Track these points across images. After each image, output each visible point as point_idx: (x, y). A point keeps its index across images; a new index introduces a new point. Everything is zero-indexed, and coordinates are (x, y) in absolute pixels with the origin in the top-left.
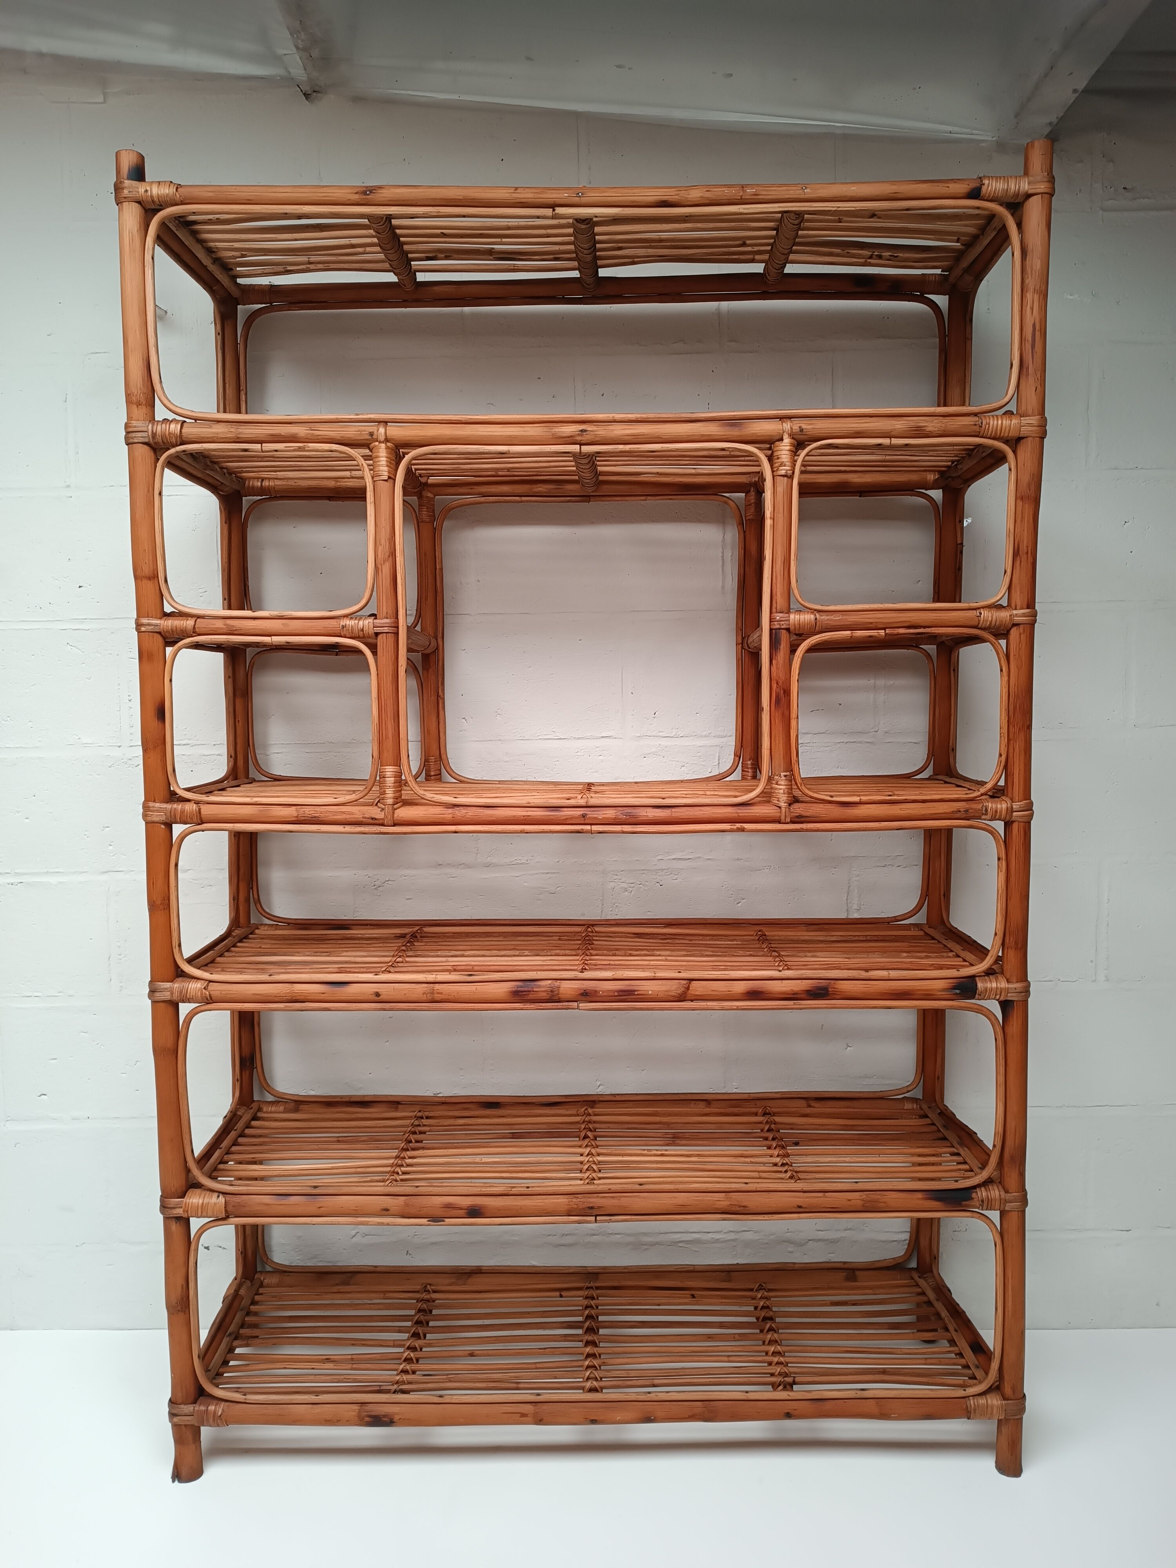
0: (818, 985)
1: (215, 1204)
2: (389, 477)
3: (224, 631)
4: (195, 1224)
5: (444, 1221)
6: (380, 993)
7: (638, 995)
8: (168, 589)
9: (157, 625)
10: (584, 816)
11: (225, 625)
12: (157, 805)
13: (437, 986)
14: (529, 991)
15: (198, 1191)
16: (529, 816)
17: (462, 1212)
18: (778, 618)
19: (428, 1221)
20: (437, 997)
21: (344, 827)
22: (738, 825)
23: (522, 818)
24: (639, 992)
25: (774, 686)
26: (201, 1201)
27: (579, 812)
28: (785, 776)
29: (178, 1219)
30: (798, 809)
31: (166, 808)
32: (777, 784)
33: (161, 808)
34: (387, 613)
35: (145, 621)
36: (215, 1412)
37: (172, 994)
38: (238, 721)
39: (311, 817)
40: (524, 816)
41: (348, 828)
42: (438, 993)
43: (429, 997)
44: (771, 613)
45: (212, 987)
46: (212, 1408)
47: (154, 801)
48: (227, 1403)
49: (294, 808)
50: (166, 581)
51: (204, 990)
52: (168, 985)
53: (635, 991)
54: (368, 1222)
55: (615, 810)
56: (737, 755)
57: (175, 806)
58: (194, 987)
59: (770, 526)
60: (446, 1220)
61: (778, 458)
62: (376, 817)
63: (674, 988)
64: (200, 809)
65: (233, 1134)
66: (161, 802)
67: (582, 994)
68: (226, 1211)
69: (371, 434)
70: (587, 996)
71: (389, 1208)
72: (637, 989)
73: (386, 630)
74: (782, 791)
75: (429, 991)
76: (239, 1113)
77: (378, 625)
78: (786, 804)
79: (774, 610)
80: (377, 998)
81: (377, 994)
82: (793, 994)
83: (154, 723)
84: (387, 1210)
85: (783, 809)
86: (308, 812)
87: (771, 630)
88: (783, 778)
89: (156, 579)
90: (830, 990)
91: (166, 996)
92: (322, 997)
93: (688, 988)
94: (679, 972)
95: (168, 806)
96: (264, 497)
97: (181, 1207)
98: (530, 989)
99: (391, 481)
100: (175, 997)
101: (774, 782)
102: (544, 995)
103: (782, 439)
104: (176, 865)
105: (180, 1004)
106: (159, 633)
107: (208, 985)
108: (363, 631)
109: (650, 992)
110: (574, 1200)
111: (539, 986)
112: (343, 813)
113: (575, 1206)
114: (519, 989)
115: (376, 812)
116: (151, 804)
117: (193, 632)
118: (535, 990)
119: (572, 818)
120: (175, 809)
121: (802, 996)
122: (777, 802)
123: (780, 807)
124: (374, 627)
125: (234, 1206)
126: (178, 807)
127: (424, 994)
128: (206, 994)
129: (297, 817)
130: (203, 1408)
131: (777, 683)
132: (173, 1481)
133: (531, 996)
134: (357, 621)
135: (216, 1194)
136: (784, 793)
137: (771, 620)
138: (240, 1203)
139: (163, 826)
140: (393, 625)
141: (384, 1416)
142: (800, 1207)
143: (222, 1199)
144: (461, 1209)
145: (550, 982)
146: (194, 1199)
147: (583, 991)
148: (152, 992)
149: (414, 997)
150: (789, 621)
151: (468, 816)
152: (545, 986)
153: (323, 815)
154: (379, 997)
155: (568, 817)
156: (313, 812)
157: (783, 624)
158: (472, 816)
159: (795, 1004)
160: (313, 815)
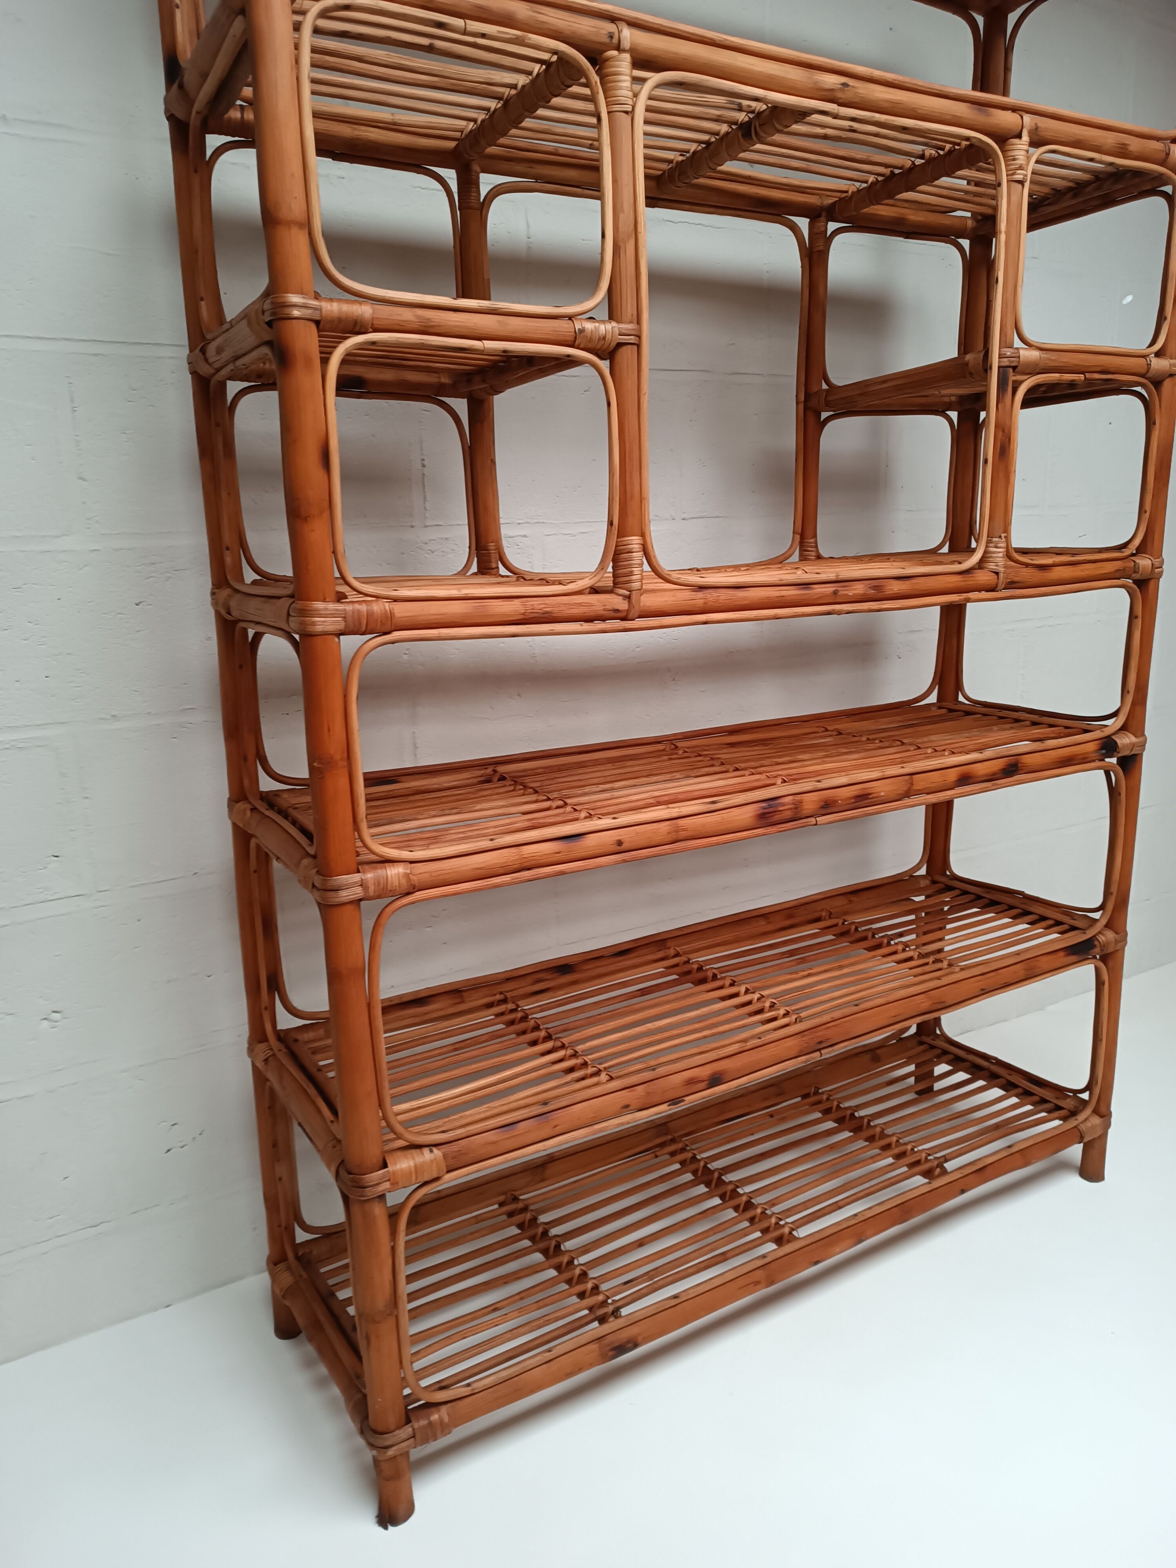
0: (1009, 763)
1: (432, 1161)
5: (684, 1101)
8: (327, 248)
9: (317, 310)
10: (835, 593)
13: (681, 822)
14: (775, 812)
15: (401, 1153)
16: (782, 596)
17: (702, 1085)
18: (1009, 353)
19: (669, 1105)
20: (682, 834)
21: (581, 625)
22: (965, 595)
23: (777, 599)
24: (872, 796)
25: (1000, 433)
27: (829, 589)
29: (381, 1197)
30: (1010, 574)
31: (345, 610)
32: (996, 547)
33: (337, 610)
35: (299, 299)
36: (441, 1420)
37: (366, 888)
39: (543, 614)
40: (778, 597)
43: (673, 836)
44: (1000, 348)
45: (417, 869)
46: (435, 1417)
47: (318, 601)
48: (449, 1405)
49: (517, 601)
51: (410, 876)
53: (870, 794)
54: (607, 1126)
55: (862, 584)
57: (357, 606)
58: (395, 873)
59: (1004, 242)
60: (686, 1098)
61: (1014, 160)
62: (620, 608)
63: (899, 786)
67: (822, 807)
68: (446, 1166)
69: (611, 36)
70: (827, 807)
71: (629, 1103)
72: (871, 792)
74: (1001, 555)
75: (673, 829)
79: (1003, 344)
80: (618, 848)
81: (620, 843)
82: (992, 775)
84: (628, 1106)
85: (1001, 575)
86: (537, 605)
87: (999, 367)
90: (1018, 765)
92: (558, 857)
93: (912, 784)
94: (902, 768)
95: (347, 607)
97: (389, 1180)
98: (775, 810)
101: (992, 545)
102: (788, 814)
103: (1019, 136)
106: (318, 323)
107: (411, 868)
109: (882, 794)
110: (804, 1039)
111: (783, 804)
112: (580, 605)
113: (806, 1045)
114: (766, 810)
115: (617, 603)
116: (321, 605)
117: (370, 326)
118: (780, 809)
119: (825, 596)
121: (999, 775)
122: (994, 567)
123: (997, 573)
125: (454, 1158)
126: (362, 606)
127: (669, 833)
128: (412, 880)
129: (523, 614)
130: (423, 1422)
131: (1003, 431)
132: (386, 1528)
133: (777, 817)
134: (593, 325)
135: (427, 1150)
137: (1001, 356)
138: (460, 1151)
139: (337, 639)
140: (634, 332)
141: (628, 1342)
142: (982, 990)
144: (703, 1081)
145: (792, 797)
146: (398, 1164)
147: (823, 803)
149: (657, 839)
150: (1019, 358)
151: (721, 601)
152: (788, 804)
153: (557, 609)
154: (621, 846)
155: (820, 595)
156: (544, 606)
157: (1013, 362)
158: (725, 600)
159: (994, 785)
160: (544, 610)
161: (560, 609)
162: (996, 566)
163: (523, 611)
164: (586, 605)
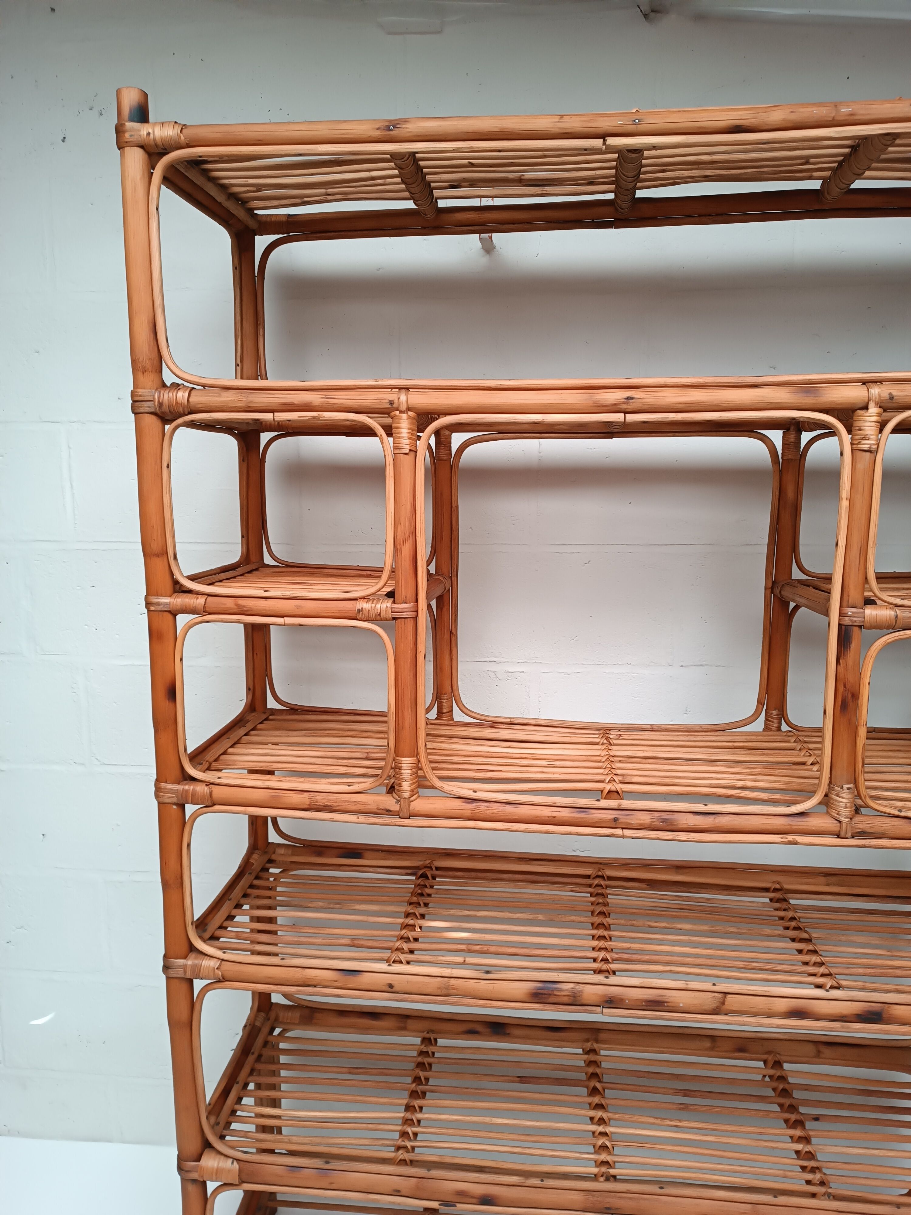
0: (871, 1009)
1: (228, 1169)
2: (410, 450)
3: (235, 611)
4: (211, 1186)
5: (456, 1207)
6: (393, 985)
7: (667, 1006)
8: (178, 565)
9: (167, 604)
10: (615, 820)
11: (237, 605)
12: (169, 786)
13: (453, 982)
14: (550, 995)
15: (213, 1154)
16: (554, 817)
17: (474, 1201)
18: (850, 613)
19: (440, 1205)
20: (453, 991)
21: (358, 818)
22: (790, 838)
23: (547, 818)
24: (669, 1004)
25: (841, 688)
26: (216, 1165)
27: (610, 816)
28: (848, 789)
29: (194, 1181)
30: (861, 823)
31: (177, 790)
32: (838, 796)
33: (172, 788)
34: (406, 597)
35: (154, 600)
37: (185, 972)
38: (257, 654)
39: (324, 806)
40: (549, 817)
41: (362, 818)
42: (454, 989)
43: (444, 992)
44: (841, 606)
45: (226, 966)
47: (166, 782)
49: (306, 795)
50: (175, 557)
51: (216, 970)
52: (181, 962)
53: (664, 1002)
55: (649, 814)
56: (760, 702)
57: (187, 787)
58: (207, 963)
59: (846, 508)
60: (458, 1205)
61: (860, 430)
62: (391, 809)
63: (707, 1000)
64: (211, 793)
65: (251, 1059)
66: (172, 783)
67: (607, 1002)
68: (240, 1179)
69: (391, 403)
70: (612, 1003)
72: (666, 1000)
73: (404, 615)
74: (843, 805)
76: (258, 1024)
77: (396, 610)
78: (847, 820)
79: (845, 603)
80: (390, 990)
81: (391, 986)
82: (842, 1017)
83: (165, 703)
84: (399, 1191)
85: (844, 825)
86: (320, 799)
87: (840, 625)
88: (846, 791)
89: (165, 557)
90: (884, 1015)
91: (180, 973)
93: (723, 1003)
94: (714, 984)
95: (180, 787)
96: (281, 433)
97: (197, 1172)
98: (550, 992)
99: (413, 454)
100: (188, 976)
102: (565, 1000)
103: (866, 408)
104: (189, 845)
105: (195, 981)
106: (169, 612)
107: (220, 965)
108: (380, 616)
109: (681, 1005)
111: (560, 990)
112: (358, 802)
113: (591, 1206)
114: (539, 991)
115: (390, 802)
116: (163, 785)
117: (204, 612)
118: (556, 993)
119: (603, 821)
120: (187, 791)
121: (852, 1020)
122: (836, 815)
123: (840, 822)
124: (392, 612)
125: (247, 1174)
126: (189, 787)
127: (438, 987)
128: (218, 974)
131: (845, 686)
133: (552, 999)
134: (374, 605)
135: (231, 1160)
136: (846, 807)
137: (841, 615)
138: (253, 1171)
139: (175, 807)
140: (412, 610)
143: (236, 1165)
144: (473, 1198)
145: (571, 985)
146: (209, 1162)
147: (607, 999)
148: (166, 968)
149: (428, 990)
150: (864, 618)
151: (488, 813)
152: (567, 990)
153: (336, 804)
154: (392, 988)
155: (597, 820)
156: (326, 801)
157: (855, 621)
158: (493, 813)
159: (843, 1027)
160: (326, 803)
161: (340, 804)
162: (838, 814)
163: (308, 803)
164: (363, 803)
